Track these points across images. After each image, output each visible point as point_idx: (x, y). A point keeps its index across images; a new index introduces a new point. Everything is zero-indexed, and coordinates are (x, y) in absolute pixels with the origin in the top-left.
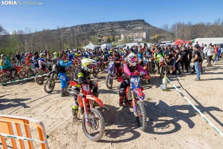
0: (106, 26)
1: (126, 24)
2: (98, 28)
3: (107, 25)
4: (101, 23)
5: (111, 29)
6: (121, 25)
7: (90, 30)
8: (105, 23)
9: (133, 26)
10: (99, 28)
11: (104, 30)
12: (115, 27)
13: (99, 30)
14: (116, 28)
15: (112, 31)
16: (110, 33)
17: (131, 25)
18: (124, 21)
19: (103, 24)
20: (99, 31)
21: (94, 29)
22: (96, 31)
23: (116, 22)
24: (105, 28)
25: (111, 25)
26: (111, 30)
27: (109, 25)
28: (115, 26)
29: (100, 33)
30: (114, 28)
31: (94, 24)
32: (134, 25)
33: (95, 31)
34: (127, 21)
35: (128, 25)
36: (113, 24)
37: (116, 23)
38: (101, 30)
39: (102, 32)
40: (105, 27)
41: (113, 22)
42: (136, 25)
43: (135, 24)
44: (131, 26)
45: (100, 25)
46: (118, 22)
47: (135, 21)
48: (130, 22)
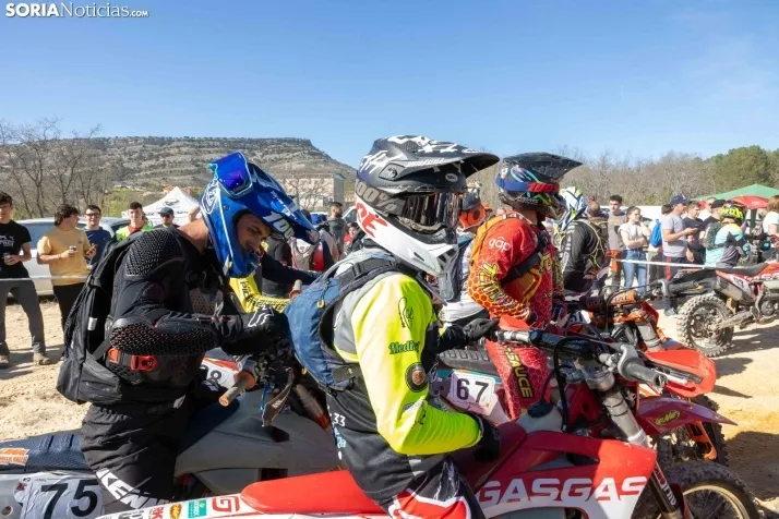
0: (172, 151)
1: (250, 149)
2: (141, 158)
3: (178, 147)
4: (151, 140)
5: (193, 162)
7: (108, 160)
8: (170, 141)
9: (272, 157)
10: (146, 155)
11: (164, 165)
13: (145, 164)
15: (199, 172)
16: (189, 177)
17: (267, 153)
18: (242, 140)
19: (162, 142)
20: (142, 166)
21: (126, 159)
22: (133, 166)
23: (211, 139)
24: (171, 159)
25: (193, 150)
26: (193, 168)
27: (184, 149)
28: (210, 152)
29: (147, 176)
30: (203, 161)
31: (125, 140)
32: (278, 156)
33: (125, 165)
34: (251, 141)
35: (256, 152)
36: (200, 147)
37: (211, 143)
38: (152, 162)
39: (158, 171)
40: (168, 155)
41: (199, 141)
42: (284, 155)
43: (282, 152)
44: (268, 157)
45: (149, 147)
46: (218, 140)
47: (280, 141)
48: (261, 144)
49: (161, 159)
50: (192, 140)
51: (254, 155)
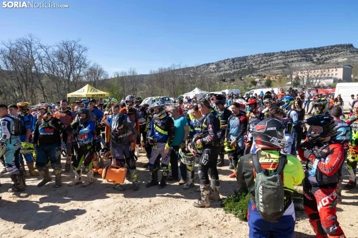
0: (274, 59)
1: (314, 54)
2: (261, 63)
3: (277, 56)
4: (265, 55)
5: (284, 63)
6: (302, 56)
7: (247, 65)
8: (274, 54)
9: (327, 56)
10: (262, 62)
11: (270, 65)
12: (291, 60)
13: (262, 66)
14: (292, 62)
15: (285, 67)
16: (281, 70)
17: (323, 54)
18: (310, 49)
19: (271, 55)
20: (261, 67)
21: (254, 64)
22: (257, 67)
23: (293, 51)
24: (273, 62)
25: (284, 57)
26: (283, 66)
27: (280, 57)
28: (292, 57)
29: (262, 71)
30: (289, 62)
31: (254, 56)
32: (330, 55)
33: (254, 67)
34: (315, 49)
35: (317, 55)
36: (287, 55)
37: (293, 53)
38: (264, 65)
39: (267, 68)
40: (272, 61)
41: (288, 52)
42: (334, 54)
43: (333, 53)
44: (324, 56)
45: (264, 58)
46: (297, 51)
47: (332, 47)
48: (321, 50)
49: (269, 63)
50: (284, 53)
51: (316, 56)
